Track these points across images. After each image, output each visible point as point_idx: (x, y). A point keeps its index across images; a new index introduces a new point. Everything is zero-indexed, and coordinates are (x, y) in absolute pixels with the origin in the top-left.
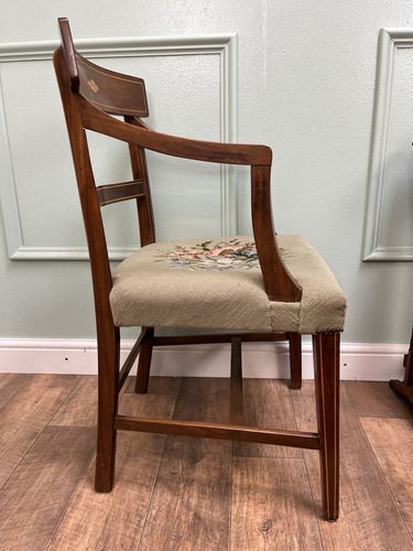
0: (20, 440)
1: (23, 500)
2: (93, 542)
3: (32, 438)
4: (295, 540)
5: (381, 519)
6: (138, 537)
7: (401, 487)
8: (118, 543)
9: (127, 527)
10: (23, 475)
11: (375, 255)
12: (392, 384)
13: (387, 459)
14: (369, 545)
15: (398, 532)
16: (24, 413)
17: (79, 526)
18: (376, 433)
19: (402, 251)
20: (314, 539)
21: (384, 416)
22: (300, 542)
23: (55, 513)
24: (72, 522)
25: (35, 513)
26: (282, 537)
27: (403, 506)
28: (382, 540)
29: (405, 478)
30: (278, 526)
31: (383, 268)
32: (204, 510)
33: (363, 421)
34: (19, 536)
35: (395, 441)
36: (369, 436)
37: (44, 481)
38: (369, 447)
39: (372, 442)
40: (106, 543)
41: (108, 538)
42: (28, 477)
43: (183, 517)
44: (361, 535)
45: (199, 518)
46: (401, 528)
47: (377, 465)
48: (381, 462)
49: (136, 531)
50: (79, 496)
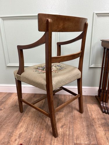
0: (9, 108)
1: (10, 120)
2: (25, 129)
3: (12, 107)
4: (68, 129)
5: (88, 126)
6: (34, 128)
7: (93, 119)
8: (30, 129)
9: (32, 126)
10: (10, 115)
11: (92, 66)
12: (96, 96)
13: (91, 113)
14: (84, 131)
15: (91, 129)
16: (10, 102)
17: (22, 126)
18: (90, 108)
19: (98, 65)
20: (72, 129)
21: (93, 104)
22: (69, 130)
23: (17, 123)
24: (20, 125)
25: (13, 123)
26: (65, 129)
27: (93, 123)
28: (87, 130)
29: (95, 118)
30: (65, 126)
31: (94, 69)
32: (49, 123)
33: (87, 105)
34: (9, 127)
35: (94, 109)
36: (88, 108)
37: (15, 116)
38: (88, 111)
39: (89, 109)
40: (27, 129)
41: (28, 128)
42: (11, 115)
43: (44, 124)
44: (82, 129)
45: (48, 125)
46: (91, 128)
47: (89, 115)
48: (90, 114)
49: (34, 127)
50: (22, 120)
